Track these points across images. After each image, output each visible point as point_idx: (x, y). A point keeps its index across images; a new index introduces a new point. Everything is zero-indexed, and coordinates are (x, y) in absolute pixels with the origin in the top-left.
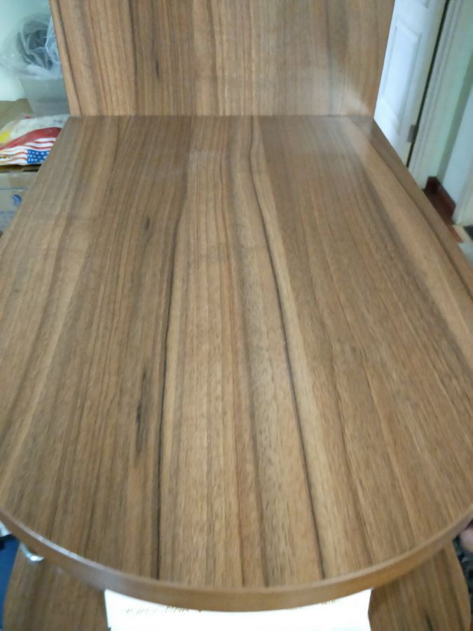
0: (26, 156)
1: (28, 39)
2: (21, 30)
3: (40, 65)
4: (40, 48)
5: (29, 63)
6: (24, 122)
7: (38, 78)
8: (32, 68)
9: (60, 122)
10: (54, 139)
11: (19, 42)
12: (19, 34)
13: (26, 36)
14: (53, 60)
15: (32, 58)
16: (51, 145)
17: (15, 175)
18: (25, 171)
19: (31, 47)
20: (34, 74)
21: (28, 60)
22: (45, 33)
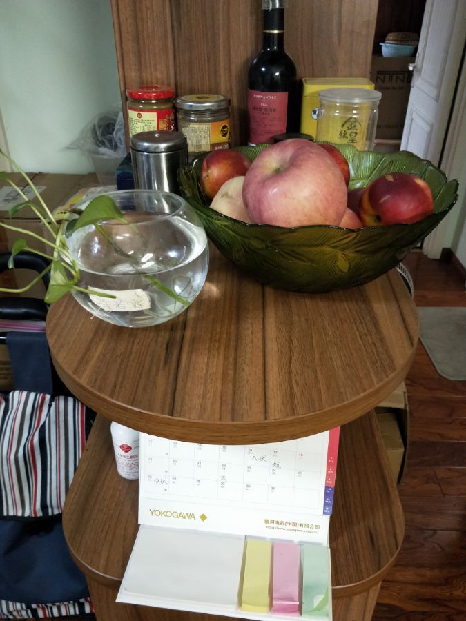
1: (101, 130)
2: (96, 122)
3: (108, 148)
4: (110, 135)
5: (100, 146)
7: (105, 157)
8: (103, 150)
11: (94, 130)
12: (94, 126)
13: (99, 127)
14: (119, 145)
15: (103, 144)
19: (103, 135)
20: (103, 154)
21: (99, 144)
22: (114, 125)
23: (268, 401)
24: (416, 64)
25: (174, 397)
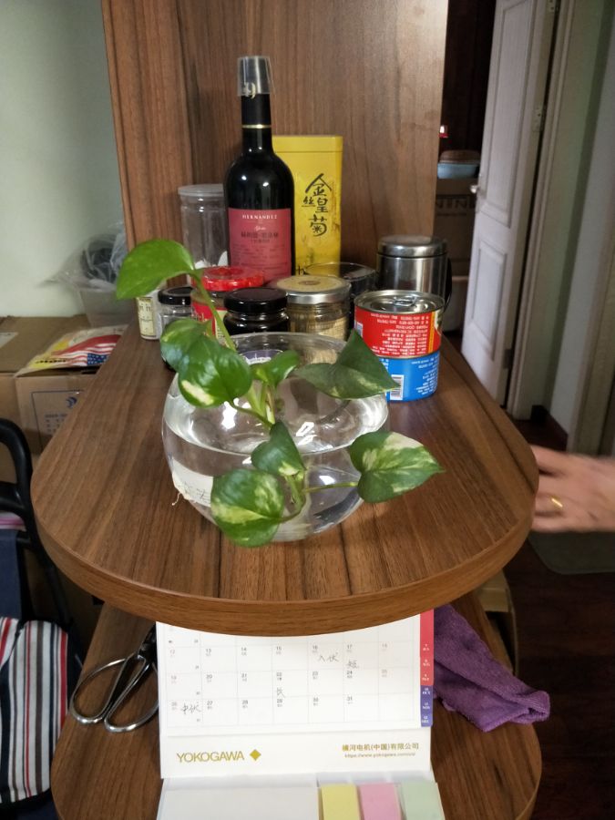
0: (86, 359)
1: (93, 256)
2: (86, 247)
3: (103, 279)
4: (106, 263)
5: (91, 278)
6: (82, 332)
7: (99, 291)
8: (95, 282)
9: (120, 330)
10: (114, 344)
11: (83, 258)
12: (84, 252)
13: (91, 254)
14: (117, 273)
15: (96, 274)
16: (110, 349)
17: (74, 377)
18: (84, 373)
19: (95, 263)
20: (96, 287)
21: (90, 275)
22: (110, 251)
23: (352, 570)
24: (479, 185)
25: (220, 573)
